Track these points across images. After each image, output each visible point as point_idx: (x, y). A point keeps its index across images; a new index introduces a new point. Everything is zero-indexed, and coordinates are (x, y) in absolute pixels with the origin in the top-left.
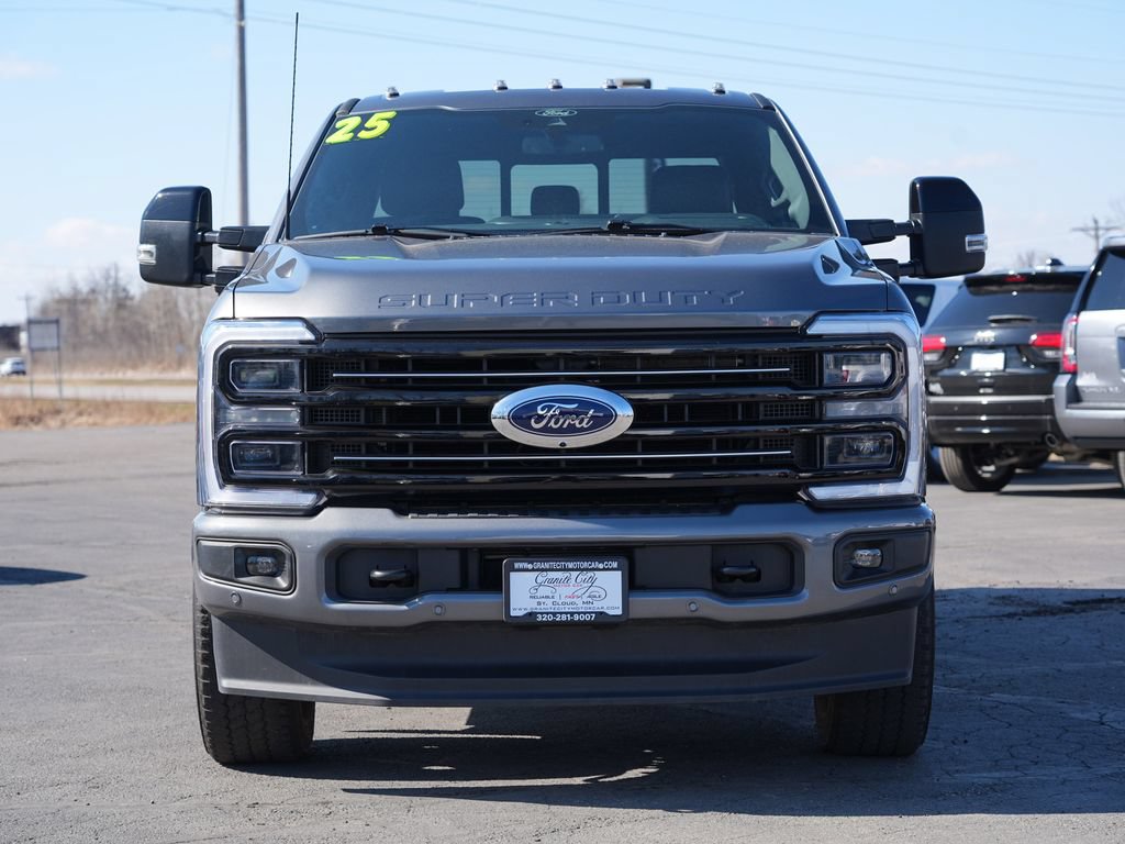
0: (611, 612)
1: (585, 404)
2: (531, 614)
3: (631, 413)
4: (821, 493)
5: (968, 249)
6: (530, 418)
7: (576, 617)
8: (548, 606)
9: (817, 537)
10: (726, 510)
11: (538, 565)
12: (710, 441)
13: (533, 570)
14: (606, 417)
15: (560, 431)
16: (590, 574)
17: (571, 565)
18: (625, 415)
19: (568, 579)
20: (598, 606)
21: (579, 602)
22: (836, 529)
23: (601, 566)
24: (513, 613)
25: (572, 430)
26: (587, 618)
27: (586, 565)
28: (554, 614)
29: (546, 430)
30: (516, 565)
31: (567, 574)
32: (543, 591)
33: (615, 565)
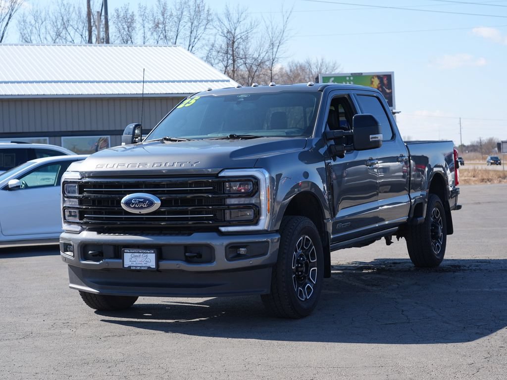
0: (152, 267)
1: (145, 200)
2: (130, 267)
3: (160, 202)
4: (223, 229)
5: (371, 140)
6: (130, 204)
7: (142, 268)
8: (134, 264)
9: (219, 244)
10: (190, 234)
11: (131, 251)
12: (188, 212)
13: (130, 253)
14: (151, 204)
15: (139, 208)
16: (146, 254)
17: (140, 251)
18: (158, 203)
19: (140, 256)
20: (149, 265)
21: (143, 263)
22: (226, 241)
23: (149, 252)
24: (125, 266)
25: (142, 208)
26: (145, 268)
27: (145, 251)
28: (136, 267)
29: (135, 208)
30: (125, 251)
31: (139, 254)
32: (133, 259)
33: (153, 252)
